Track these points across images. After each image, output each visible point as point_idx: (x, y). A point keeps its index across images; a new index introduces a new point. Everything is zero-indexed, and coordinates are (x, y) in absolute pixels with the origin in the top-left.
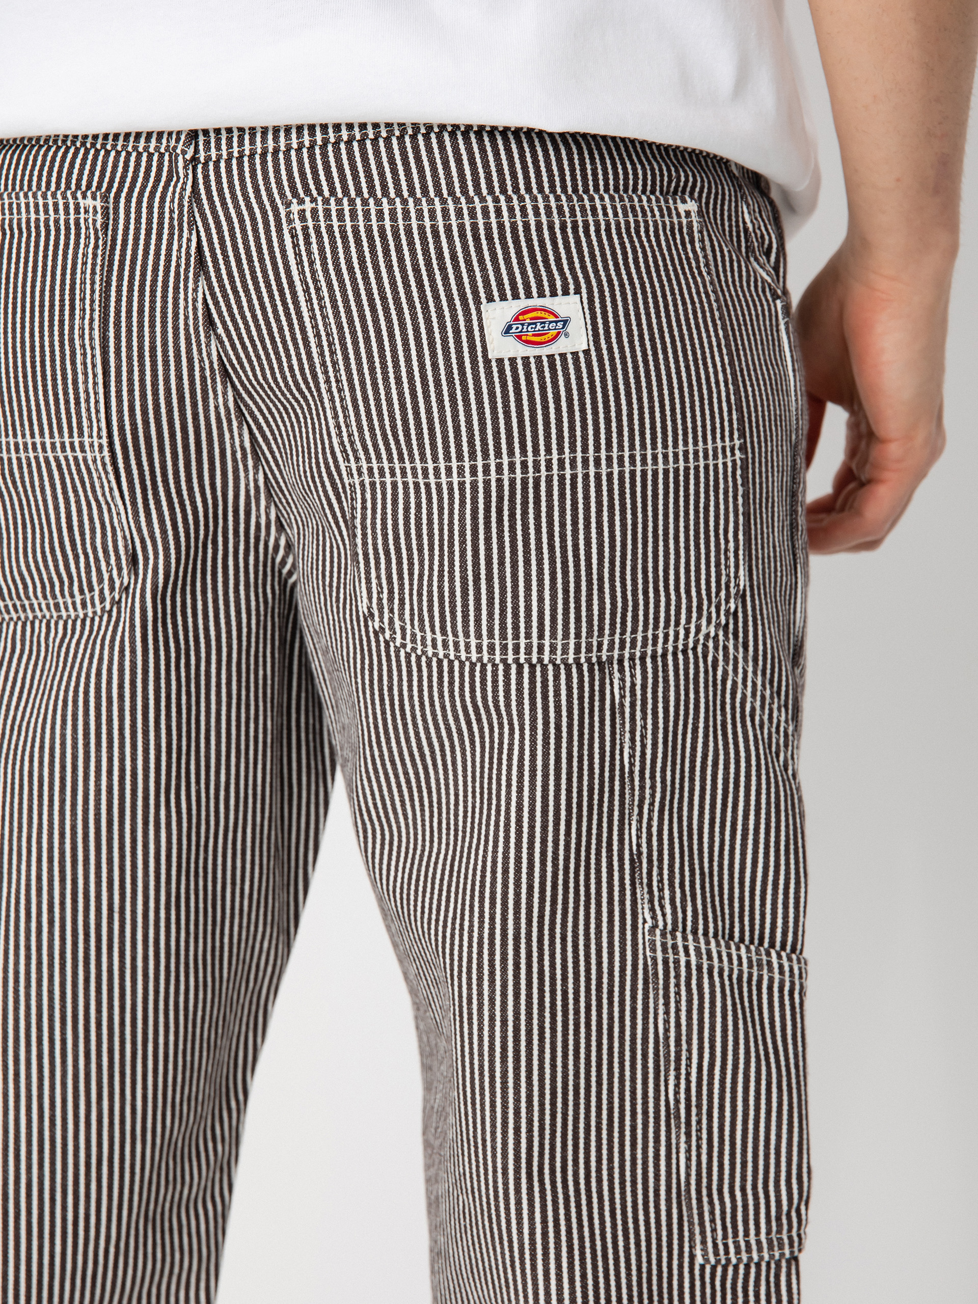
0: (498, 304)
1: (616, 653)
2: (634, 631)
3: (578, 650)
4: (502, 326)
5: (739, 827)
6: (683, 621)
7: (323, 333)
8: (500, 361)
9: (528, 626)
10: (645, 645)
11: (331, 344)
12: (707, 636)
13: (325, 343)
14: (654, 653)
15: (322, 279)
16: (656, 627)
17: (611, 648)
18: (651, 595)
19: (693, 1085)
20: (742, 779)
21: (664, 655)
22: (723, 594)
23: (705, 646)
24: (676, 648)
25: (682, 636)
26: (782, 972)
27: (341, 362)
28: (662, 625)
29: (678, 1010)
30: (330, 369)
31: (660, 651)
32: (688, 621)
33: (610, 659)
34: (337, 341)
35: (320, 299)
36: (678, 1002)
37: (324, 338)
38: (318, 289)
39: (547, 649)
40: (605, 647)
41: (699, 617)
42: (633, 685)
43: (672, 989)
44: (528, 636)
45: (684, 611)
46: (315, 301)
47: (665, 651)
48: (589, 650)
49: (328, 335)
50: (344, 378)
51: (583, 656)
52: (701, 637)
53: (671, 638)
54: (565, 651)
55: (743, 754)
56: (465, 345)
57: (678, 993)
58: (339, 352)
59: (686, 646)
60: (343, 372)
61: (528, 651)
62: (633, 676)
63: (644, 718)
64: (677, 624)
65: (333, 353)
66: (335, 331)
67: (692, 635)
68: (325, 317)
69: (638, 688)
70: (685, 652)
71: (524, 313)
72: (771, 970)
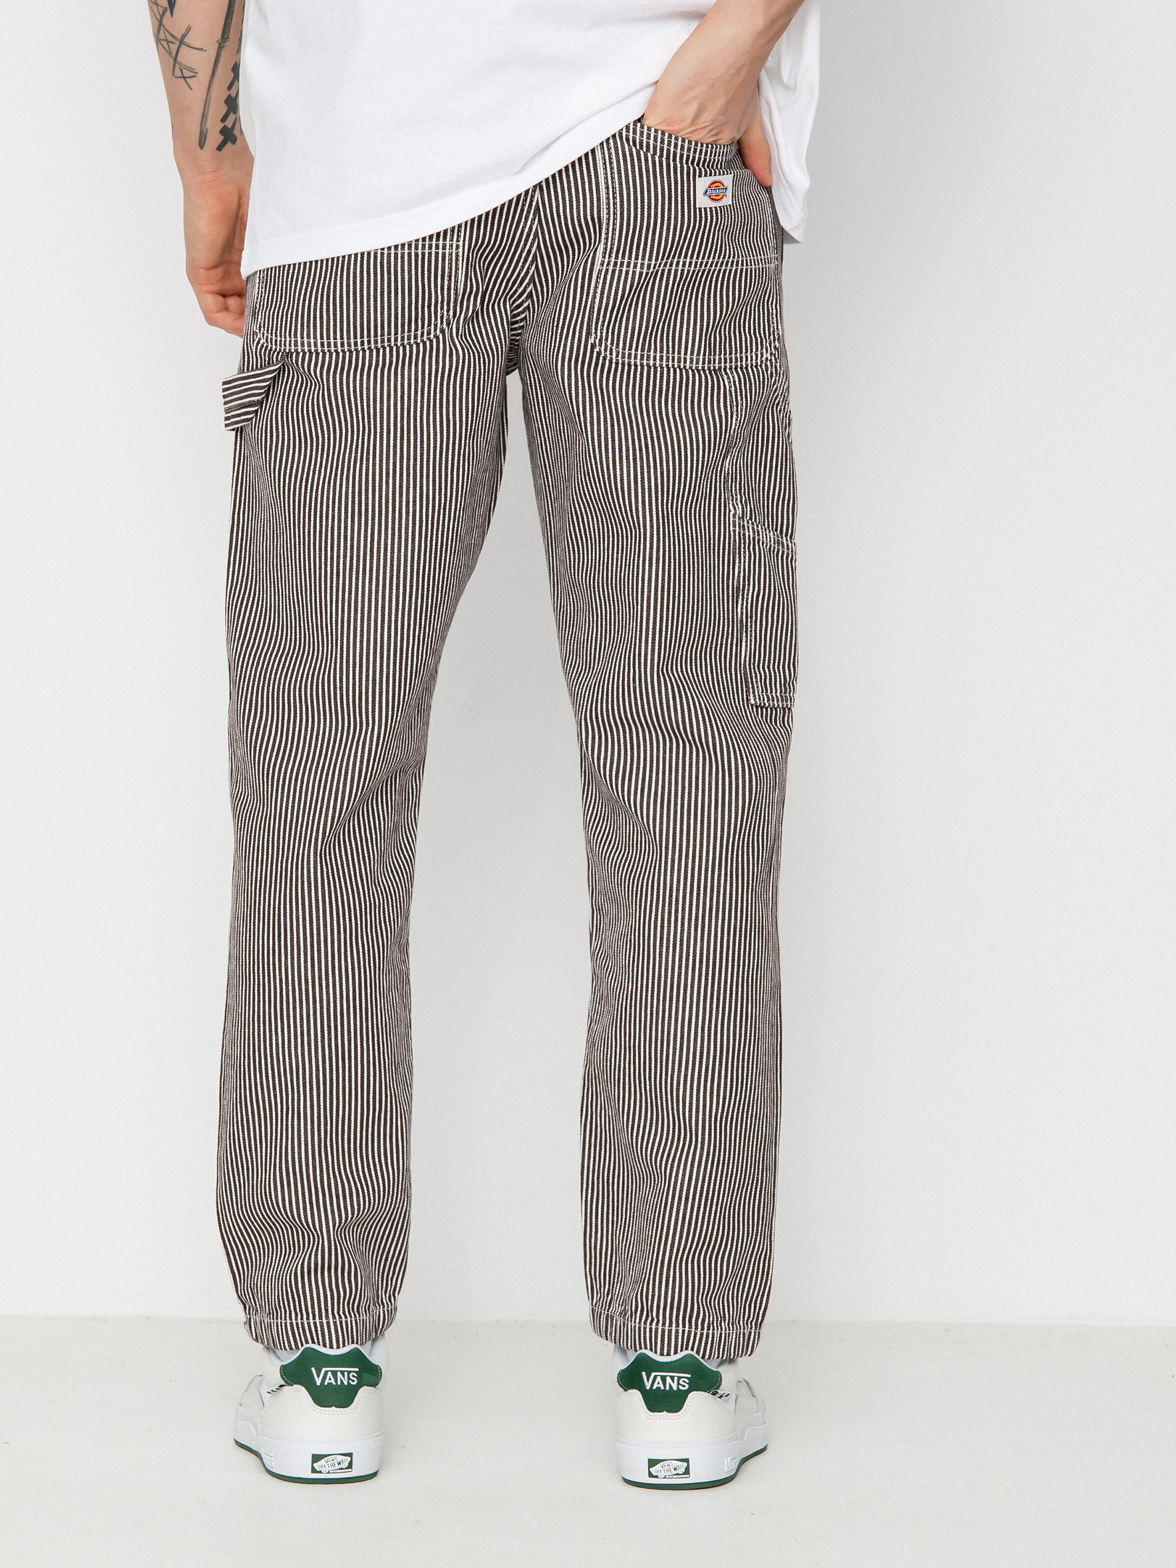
0: (703, 178)
1: (723, 365)
2: (731, 354)
3: (704, 363)
4: (704, 191)
5: (768, 466)
6: (754, 350)
7: (610, 187)
8: (700, 209)
9: (680, 348)
10: (736, 361)
11: (614, 193)
12: (767, 359)
13: (611, 192)
14: (742, 365)
15: (614, 158)
16: (741, 353)
17: (720, 362)
18: (737, 334)
19: (749, 605)
20: (771, 439)
21: (746, 368)
22: (772, 337)
23: (766, 365)
24: (752, 364)
25: (754, 358)
26: (788, 549)
27: (618, 203)
28: (744, 351)
29: (745, 562)
30: (612, 206)
31: (744, 366)
32: (757, 350)
33: (720, 368)
34: (618, 192)
35: (612, 168)
36: (745, 557)
37: (611, 189)
38: (611, 163)
39: (688, 361)
40: (717, 361)
41: (762, 349)
42: (734, 382)
43: (742, 550)
44: (679, 353)
45: (754, 344)
46: (608, 169)
47: (747, 365)
48: (709, 363)
49: (613, 188)
50: (619, 212)
51: (706, 365)
52: (764, 359)
53: (749, 359)
54: (697, 363)
55: (771, 425)
56: (686, 199)
57: (745, 552)
58: (618, 198)
59: (757, 363)
60: (618, 209)
61: (679, 361)
62: (733, 377)
63: (742, 400)
64: (751, 352)
65: (614, 198)
66: (617, 186)
67: (759, 358)
68: (613, 178)
69: (737, 383)
70: (756, 367)
71: (713, 183)
72: (783, 547)
